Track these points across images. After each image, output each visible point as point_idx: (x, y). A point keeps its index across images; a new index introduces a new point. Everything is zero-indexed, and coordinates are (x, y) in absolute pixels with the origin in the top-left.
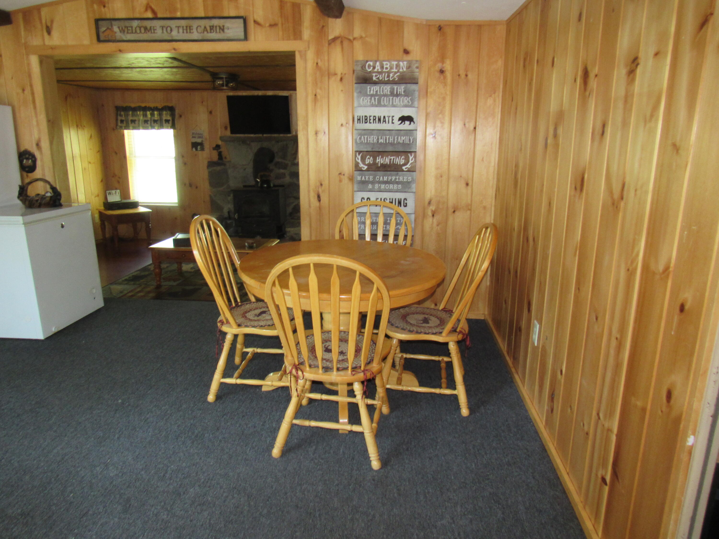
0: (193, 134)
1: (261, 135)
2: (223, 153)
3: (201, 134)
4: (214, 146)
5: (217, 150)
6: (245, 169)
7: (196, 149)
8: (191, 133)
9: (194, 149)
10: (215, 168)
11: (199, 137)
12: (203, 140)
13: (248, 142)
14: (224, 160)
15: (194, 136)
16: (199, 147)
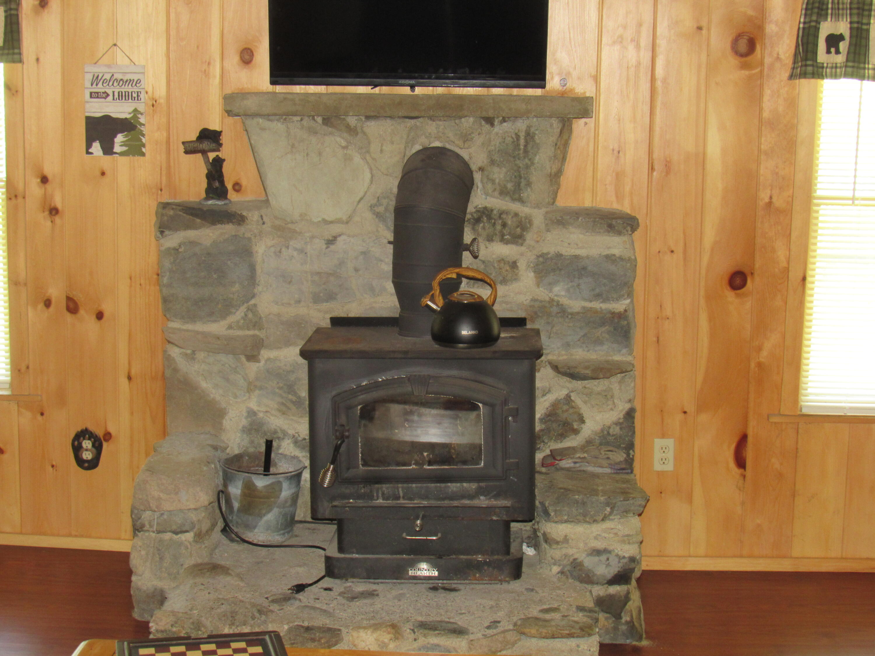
0: (96, 80)
1: (407, 90)
2: (226, 169)
3: (130, 82)
4: (193, 136)
5: (204, 152)
6: (331, 241)
7: (108, 150)
8: (89, 77)
9: (96, 148)
10: (191, 234)
11: (122, 96)
12: (141, 107)
13: (352, 121)
14: (232, 195)
15: (100, 88)
16: (120, 138)
